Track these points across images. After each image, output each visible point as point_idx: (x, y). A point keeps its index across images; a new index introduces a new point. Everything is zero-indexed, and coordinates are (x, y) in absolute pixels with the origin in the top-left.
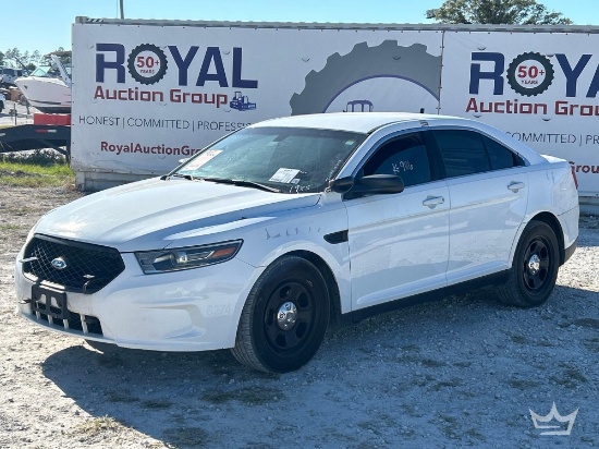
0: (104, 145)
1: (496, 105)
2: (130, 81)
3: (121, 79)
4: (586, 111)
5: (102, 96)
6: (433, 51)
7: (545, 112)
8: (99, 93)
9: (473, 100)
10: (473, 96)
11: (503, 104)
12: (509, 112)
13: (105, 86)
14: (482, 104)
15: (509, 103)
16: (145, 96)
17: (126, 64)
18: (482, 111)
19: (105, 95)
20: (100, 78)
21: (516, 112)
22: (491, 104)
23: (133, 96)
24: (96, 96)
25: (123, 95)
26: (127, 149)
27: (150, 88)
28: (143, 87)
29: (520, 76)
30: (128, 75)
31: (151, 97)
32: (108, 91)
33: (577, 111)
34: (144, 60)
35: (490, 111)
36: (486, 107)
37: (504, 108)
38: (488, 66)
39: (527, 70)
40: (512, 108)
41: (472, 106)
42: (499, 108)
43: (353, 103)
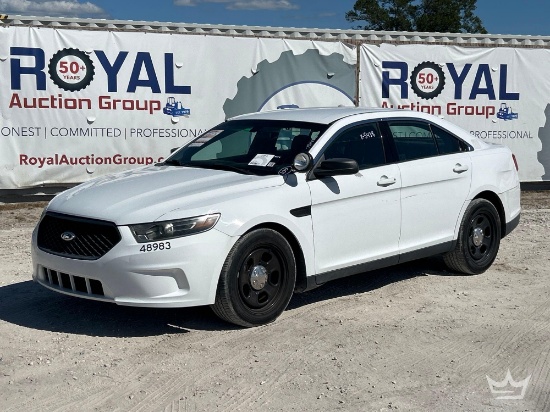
2: (52, 88)
3: (41, 85)
4: (469, 110)
5: (19, 105)
7: (440, 113)
8: (15, 102)
13: (22, 94)
16: (70, 104)
17: (46, 70)
20: (16, 84)
23: (56, 103)
24: (12, 104)
25: (44, 103)
26: (51, 161)
27: (76, 95)
28: (67, 94)
30: (49, 82)
31: (76, 104)
32: (25, 100)
33: (463, 110)
34: (68, 65)
39: (425, 77)
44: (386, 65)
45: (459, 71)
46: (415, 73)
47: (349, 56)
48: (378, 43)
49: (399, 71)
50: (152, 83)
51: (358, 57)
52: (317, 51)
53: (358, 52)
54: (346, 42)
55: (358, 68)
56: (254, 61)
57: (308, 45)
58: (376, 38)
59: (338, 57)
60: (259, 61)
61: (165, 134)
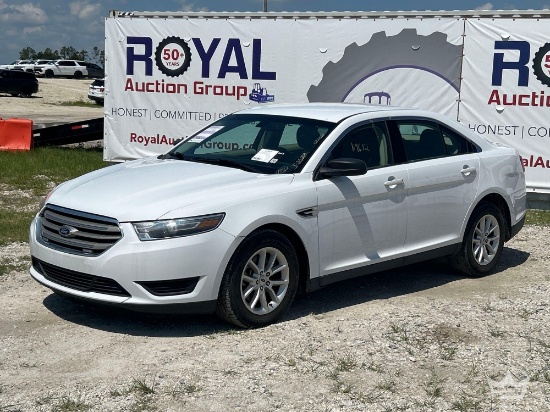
0: (133, 137)
1: (521, 97)
6: (454, 40)
9: (495, 92)
10: (496, 88)
11: (528, 96)
12: (534, 104)
14: (505, 96)
15: (534, 96)
18: (505, 103)
19: (134, 87)
21: (542, 105)
22: (515, 96)
29: (546, 66)
35: (514, 103)
36: (510, 100)
37: (529, 100)
38: (512, 56)
40: (537, 101)
41: (495, 98)
42: (524, 100)
43: (370, 95)
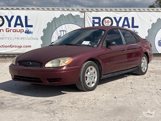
44: (93, 18)
45: (118, 20)
46: (103, 20)
47: (82, 15)
48: (91, 12)
49: (98, 20)
50: (21, 24)
51: (85, 16)
52: (72, 14)
53: (84, 14)
54: (81, 11)
55: (85, 19)
56: (52, 17)
57: (68, 12)
58: (91, 10)
59: (78, 16)
60: (53, 17)
61: (25, 39)
